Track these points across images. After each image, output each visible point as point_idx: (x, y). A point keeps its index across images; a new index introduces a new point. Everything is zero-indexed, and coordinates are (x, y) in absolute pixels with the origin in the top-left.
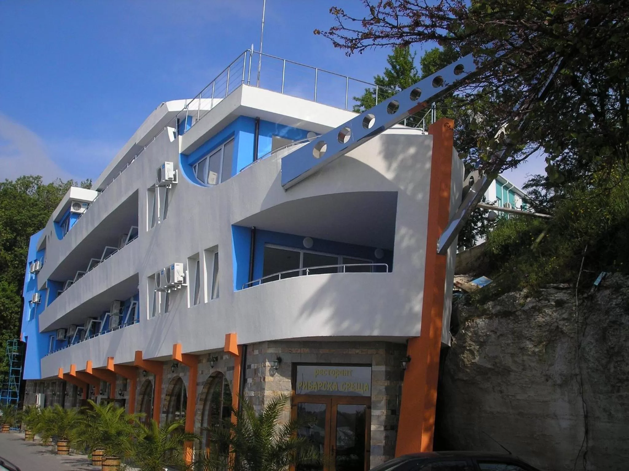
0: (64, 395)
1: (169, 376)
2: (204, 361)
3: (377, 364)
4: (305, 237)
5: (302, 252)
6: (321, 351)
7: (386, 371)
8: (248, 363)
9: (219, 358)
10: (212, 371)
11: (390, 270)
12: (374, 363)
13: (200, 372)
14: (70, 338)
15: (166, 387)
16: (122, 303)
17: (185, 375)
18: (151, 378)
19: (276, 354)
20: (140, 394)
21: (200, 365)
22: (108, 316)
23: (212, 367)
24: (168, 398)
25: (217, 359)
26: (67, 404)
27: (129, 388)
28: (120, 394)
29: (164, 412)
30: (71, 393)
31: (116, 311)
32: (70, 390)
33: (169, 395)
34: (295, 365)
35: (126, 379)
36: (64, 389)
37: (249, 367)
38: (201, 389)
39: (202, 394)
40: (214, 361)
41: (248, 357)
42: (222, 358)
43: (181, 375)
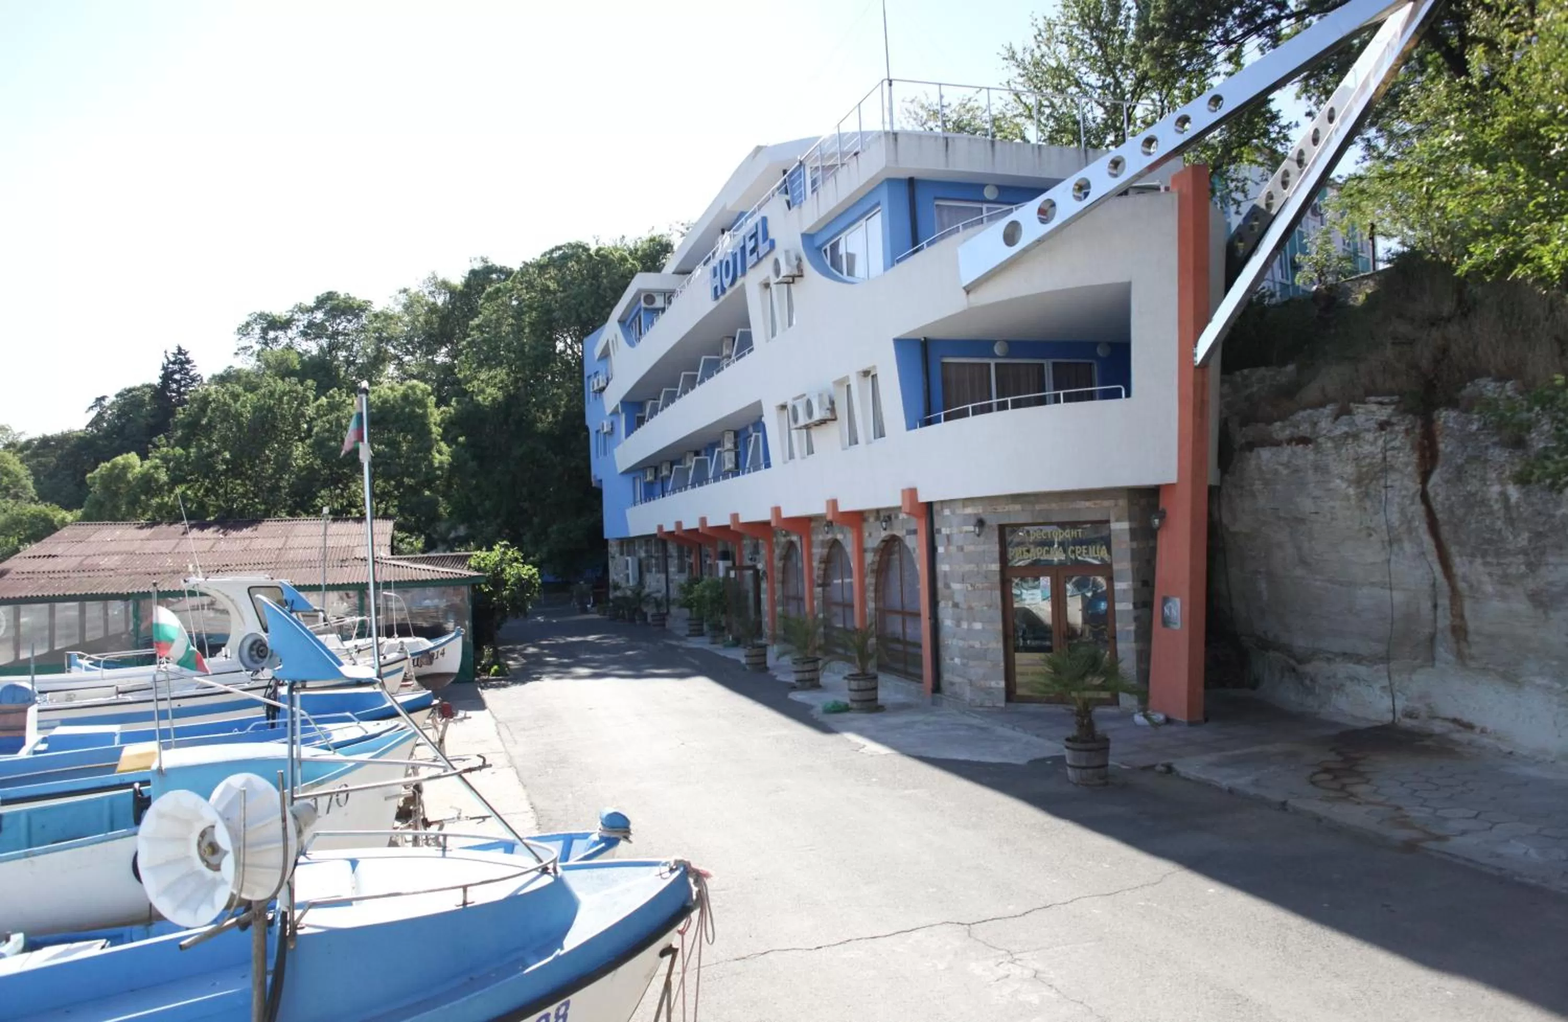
0: (666, 557)
1: (821, 537)
2: (872, 519)
3: (1117, 520)
4: (996, 341)
5: (992, 362)
6: (1038, 507)
7: (1131, 529)
8: (936, 526)
9: (893, 517)
10: (884, 534)
11: (1128, 395)
12: (1112, 519)
13: (867, 534)
14: (664, 480)
15: (818, 551)
16: (737, 434)
17: (845, 537)
18: (795, 538)
19: (975, 514)
20: (780, 559)
21: (865, 525)
22: (719, 453)
23: (885, 529)
24: (823, 566)
25: (890, 518)
26: (672, 569)
27: (763, 551)
28: (751, 559)
29: (819, 586)
30: (675, 554)
31: (729, 445)
32: (672, 549)
33: (824, 562)
34: (1002, 528)
35: (757, 539)
36: (665, 549)
37: (939, 531)
38: (869, 558)
39: (873, 563)
40: (886, 521)
41: (936, 518)
42: (897, 517)
43: (839, 537)
